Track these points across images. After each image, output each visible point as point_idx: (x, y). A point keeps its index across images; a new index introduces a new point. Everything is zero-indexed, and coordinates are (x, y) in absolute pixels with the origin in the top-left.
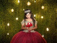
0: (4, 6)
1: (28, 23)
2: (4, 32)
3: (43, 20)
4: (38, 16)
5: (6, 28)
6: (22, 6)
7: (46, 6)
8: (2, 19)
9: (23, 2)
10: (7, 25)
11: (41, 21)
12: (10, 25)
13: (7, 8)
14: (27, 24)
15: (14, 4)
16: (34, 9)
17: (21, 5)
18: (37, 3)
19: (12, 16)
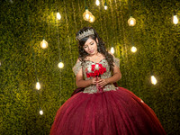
0: (17, 35)
1: (93, 66)
2: (29, 110)
3: (138, 60)
4: (122, 50)
5: (32, 99)
6: (71, 29)
7: (139, 15)
8: (17, 74)
9: (73, 17)
10: (33, 88)
11: (133, 64)
12: (44, 89)
13: (29, 41)
14: (90, 69)
15: (46, 26)
16: (108, 31)
17: (67, 26)
18: (114, 11)
19: (46, 61)
